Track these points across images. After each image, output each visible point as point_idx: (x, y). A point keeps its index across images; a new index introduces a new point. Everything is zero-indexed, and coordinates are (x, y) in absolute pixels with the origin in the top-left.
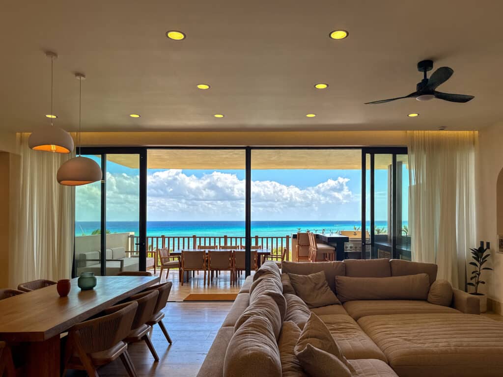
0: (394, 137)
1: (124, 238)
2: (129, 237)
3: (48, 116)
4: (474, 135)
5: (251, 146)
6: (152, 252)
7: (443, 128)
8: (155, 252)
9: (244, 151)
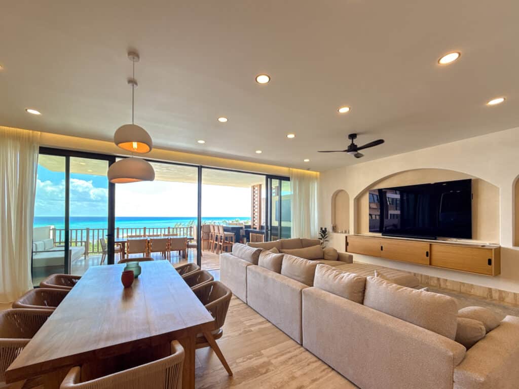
0: (283, 171)
1: (47, 230)
2: (50, 230)
3: (30, 111)
4: (317, 174)
5: (203, 166)
6: (81, 242)
7: (308, 169)
8: (85, 242)
9: (197, 168)
